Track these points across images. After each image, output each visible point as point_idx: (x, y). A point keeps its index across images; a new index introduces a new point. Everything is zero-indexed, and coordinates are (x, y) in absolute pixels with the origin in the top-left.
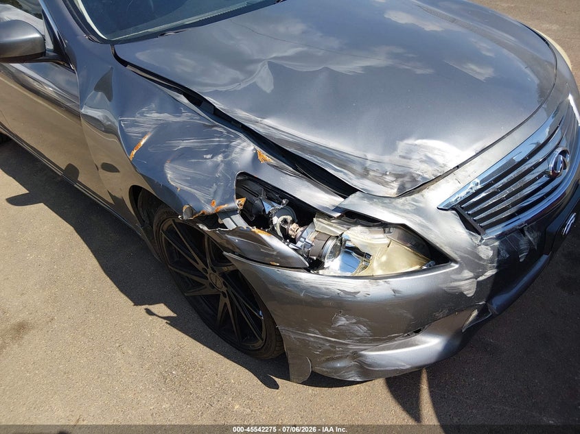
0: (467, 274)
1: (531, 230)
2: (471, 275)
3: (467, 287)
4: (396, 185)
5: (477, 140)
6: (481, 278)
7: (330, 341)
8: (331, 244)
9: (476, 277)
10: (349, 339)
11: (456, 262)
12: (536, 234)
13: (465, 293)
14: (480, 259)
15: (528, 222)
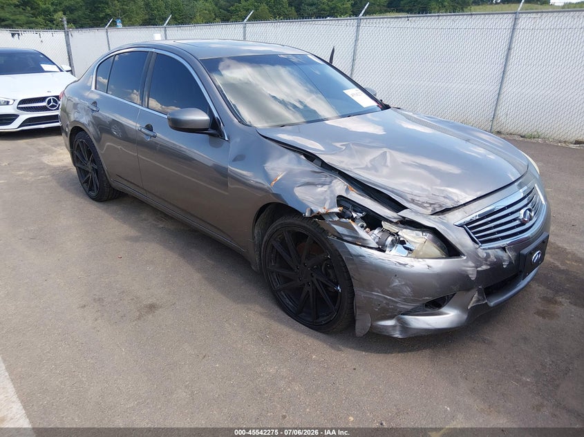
0: (471, 264)
1: (510, 250)
2: (473, 265)
3: (471, 272)
4: (431, 209)
5: (478, 191)
6: (479, 269)
7: (386, 299)
8: (390, 239)
9: (477, 267)
10: (399, 297)
11: (464, 255)
12: (514, 254)
13: (470, 276)
14: (479, 256)
15: (509, 245)
